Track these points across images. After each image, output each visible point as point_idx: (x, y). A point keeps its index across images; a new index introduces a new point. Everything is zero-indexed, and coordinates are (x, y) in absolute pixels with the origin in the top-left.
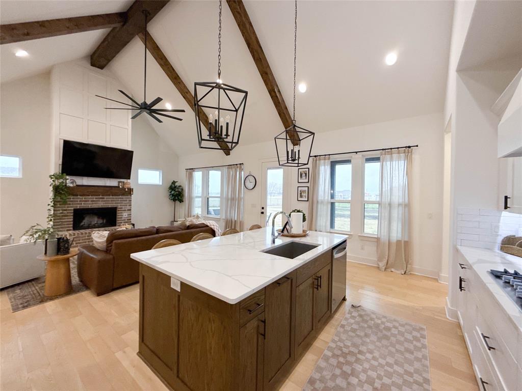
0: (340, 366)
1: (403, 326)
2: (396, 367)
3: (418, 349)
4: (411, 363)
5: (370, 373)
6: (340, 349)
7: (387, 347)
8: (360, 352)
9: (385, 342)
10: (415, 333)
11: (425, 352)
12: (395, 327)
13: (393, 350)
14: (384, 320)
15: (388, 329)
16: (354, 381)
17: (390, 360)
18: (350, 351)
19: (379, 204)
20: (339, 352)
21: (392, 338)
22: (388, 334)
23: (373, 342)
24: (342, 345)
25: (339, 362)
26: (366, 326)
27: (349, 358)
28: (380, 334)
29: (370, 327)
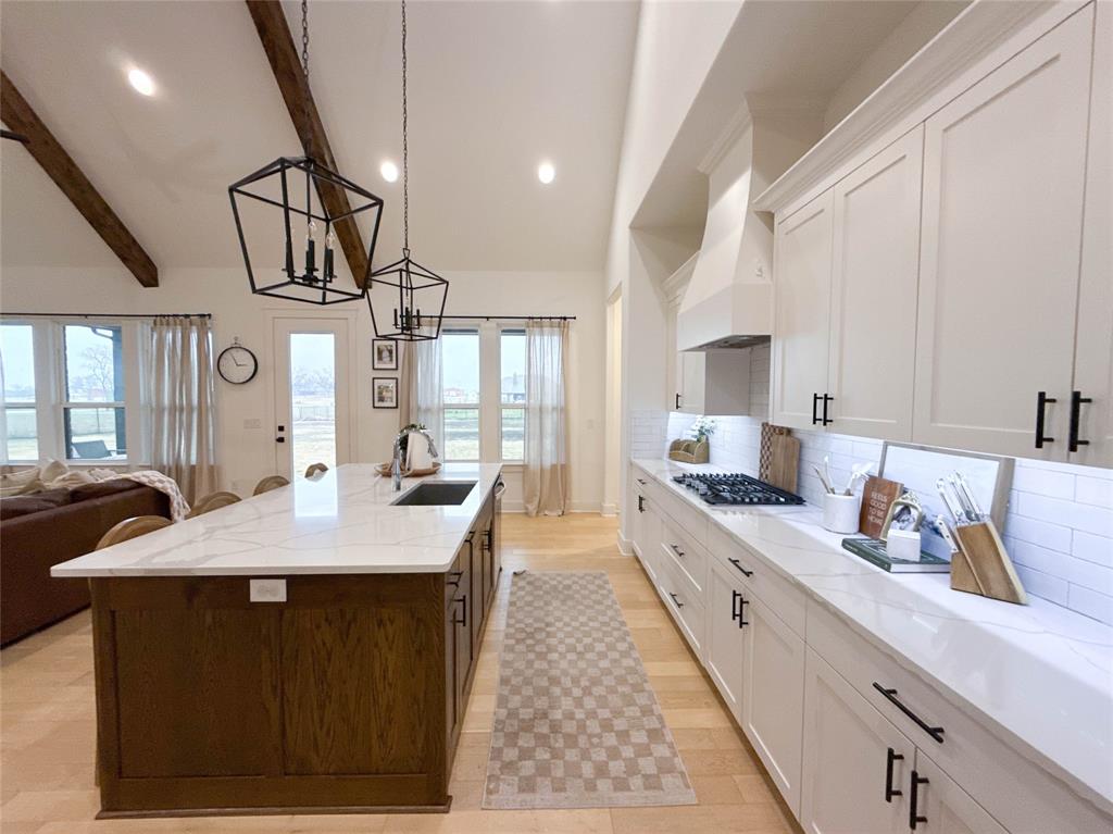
0: (530, 649)
1: (582, 578)
2: (591, 624)
3: (605, 597)
4: (604, 614)
5: (568, 641)
6: (523, 630)
7: (574, 607)
8: (548, 625)
9: (570, 603)
10: (597, 582)
11: (614, 596)
12: (575, 582)
13: (581, 607)
14: (559, 579)
15: (568, 587)
16: (554, 656)
17: (582, 619)
18: (535, 629)
19: (526, 409)
20: (523, 635)
21: (577, 596)
22: (570, 592)
23: (556, 608)
24: (522, 626)
25: (528, 646)
26: (541, 593)
27: (538, 636)
28: (561, 597)
29: (547, 593)
